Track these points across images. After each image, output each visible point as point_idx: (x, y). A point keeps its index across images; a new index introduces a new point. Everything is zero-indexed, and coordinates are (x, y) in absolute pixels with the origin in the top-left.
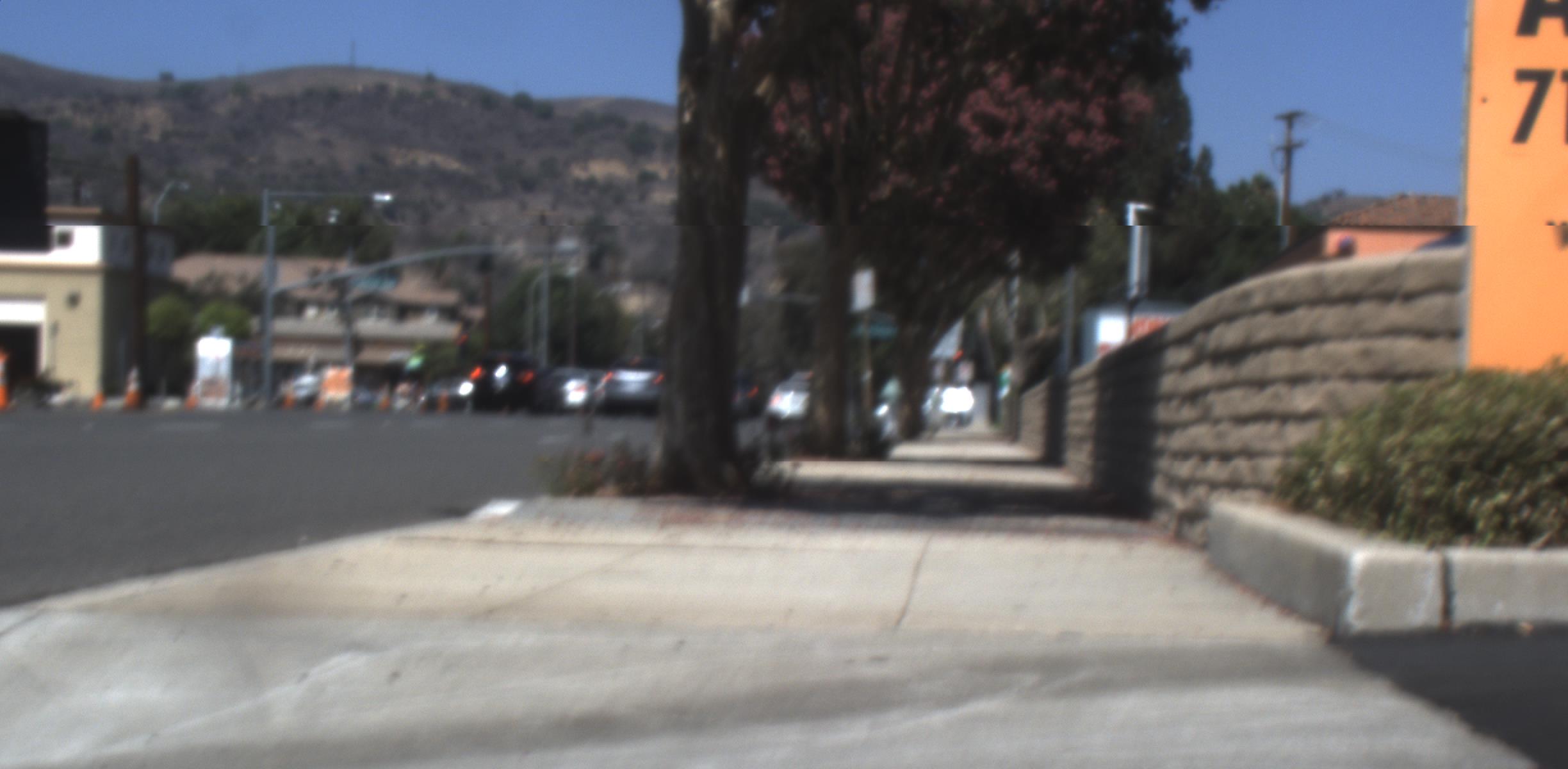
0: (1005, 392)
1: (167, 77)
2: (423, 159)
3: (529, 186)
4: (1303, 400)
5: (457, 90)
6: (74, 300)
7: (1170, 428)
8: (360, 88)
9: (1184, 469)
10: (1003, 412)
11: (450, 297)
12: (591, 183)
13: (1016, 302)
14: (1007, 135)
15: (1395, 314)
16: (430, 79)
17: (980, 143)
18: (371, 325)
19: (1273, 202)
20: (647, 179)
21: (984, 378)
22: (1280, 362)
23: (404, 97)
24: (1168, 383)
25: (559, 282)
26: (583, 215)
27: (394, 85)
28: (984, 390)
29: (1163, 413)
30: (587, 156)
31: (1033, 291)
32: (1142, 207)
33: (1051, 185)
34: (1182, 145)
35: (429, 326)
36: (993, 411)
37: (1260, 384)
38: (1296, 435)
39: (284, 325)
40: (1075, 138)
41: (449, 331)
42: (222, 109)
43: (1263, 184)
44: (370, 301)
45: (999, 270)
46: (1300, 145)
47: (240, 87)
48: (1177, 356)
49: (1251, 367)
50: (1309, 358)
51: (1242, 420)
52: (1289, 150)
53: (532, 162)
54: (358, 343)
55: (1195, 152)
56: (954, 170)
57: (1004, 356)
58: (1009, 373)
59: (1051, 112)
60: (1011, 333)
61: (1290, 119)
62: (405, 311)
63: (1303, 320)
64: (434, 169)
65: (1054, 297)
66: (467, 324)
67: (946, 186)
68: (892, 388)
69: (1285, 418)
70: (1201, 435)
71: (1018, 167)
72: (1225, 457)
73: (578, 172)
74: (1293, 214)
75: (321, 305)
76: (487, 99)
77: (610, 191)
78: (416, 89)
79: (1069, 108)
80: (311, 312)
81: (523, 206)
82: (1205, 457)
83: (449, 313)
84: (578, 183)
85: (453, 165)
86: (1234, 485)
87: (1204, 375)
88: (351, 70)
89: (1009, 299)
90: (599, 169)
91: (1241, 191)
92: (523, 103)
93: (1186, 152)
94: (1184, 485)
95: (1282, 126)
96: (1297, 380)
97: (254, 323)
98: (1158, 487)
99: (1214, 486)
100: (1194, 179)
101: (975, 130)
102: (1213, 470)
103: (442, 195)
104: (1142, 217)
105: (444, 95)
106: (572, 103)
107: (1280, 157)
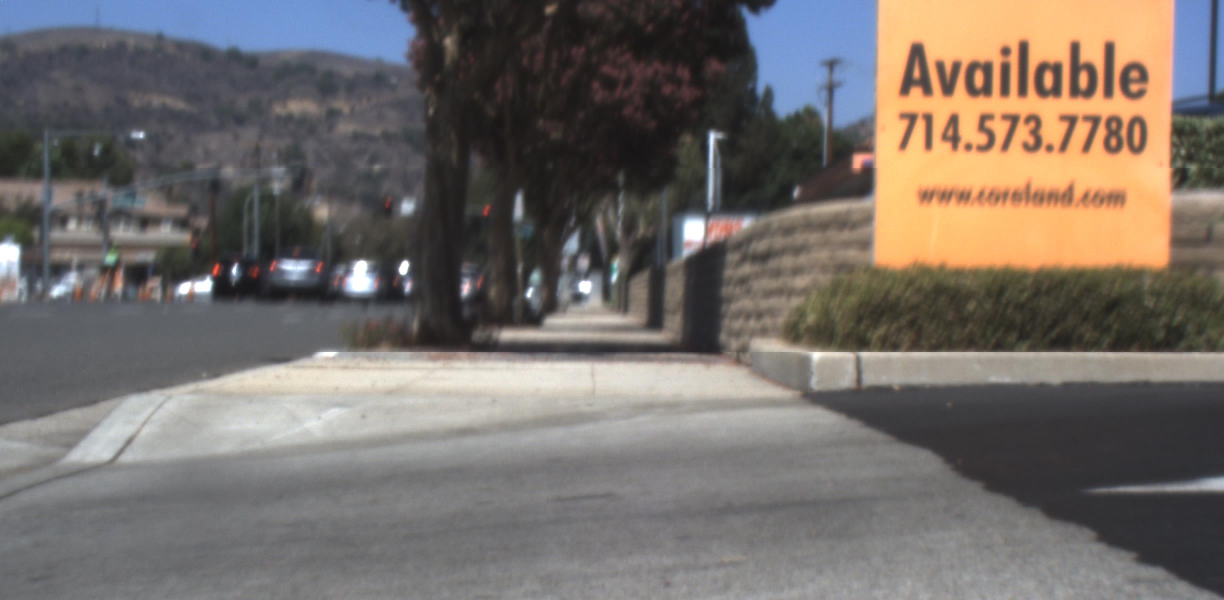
0: (614, 278)
2: (156, 101)
3: (240, 121)
4: (800, 282)
5: (182, 46)
7: (730, 300)
8: (104, 45)
9: (737, 324)
10: (614, 295)
11: (181, 211)
12: (289, 118)
13: (621, 209)
14: (619, 89)
15: (846, 235)
16: (160, 37)
17: (600, 96)
18: (122, 233)
19: (819, 126)
20: (333, 115)
21: (600, 266)
22: (787, 261)
23: (140, 52)
24: (728, 273)
25: (267, 198)
26: (285, 143)
27: (131, 43)
28: (598, 278)
29: (726, 291)
30: (285, 97)
31: (635, 202)
32: (720, 136)
33: (652, 125)
34: (750, 86)
35: (166, 234)
36: (606, 291)
37: (777, 273)
38: (796, 302)
39: (56, 234)
41: (184, 237)
43: (811, 114)
44: (121, 215)
45: (610, 187)
46: (839, 84)
47: (9, 45)
48: (732, 257)
49: (773, 264)
50: (803, 259)
51: (768, 294)
52: (831, 89)
53: (242, 102)
55: (760, 90)
57: (614, 249)
58: (618, 264)
60: (619, 233)
61: (831, 65)
62: (145, 222)
63: (799, 238)
64: (165, 109)
65: (650, 205)
66: (196, 233)
68: (536, 277)
69: (790, 292)
70: (746, 303)
71: (627, 111)
72: (759, 315)
73: (279, 110)
74: (834, 137)
75: (81, 219)
76: (205, 53)
77: (306, 125)
78: (149, 45)
79: (663, 68)
80: (72, 225)
81: (237, 138)
82: (748, 316)
83: (182, 223)
84: (279, 118)
85: (179, 105)
86: (764, 332)
87: (747, 269)
88: (97, 31)
89: (616, 208)
90: (295, 107)
91: (797, 119)
92: (234, 56)
93: (753, 91)
94: (738, 334)
95: (825, 71)
96: (797, 271)
97: (36, 234)
98: (723, 337)
99: (753, 334)
100: (759, 111)
102: (752, 323)
103: (171, 129)
104: (720, 144)
105: (171, 50)
106: (274, 55)
107: (824, 94)
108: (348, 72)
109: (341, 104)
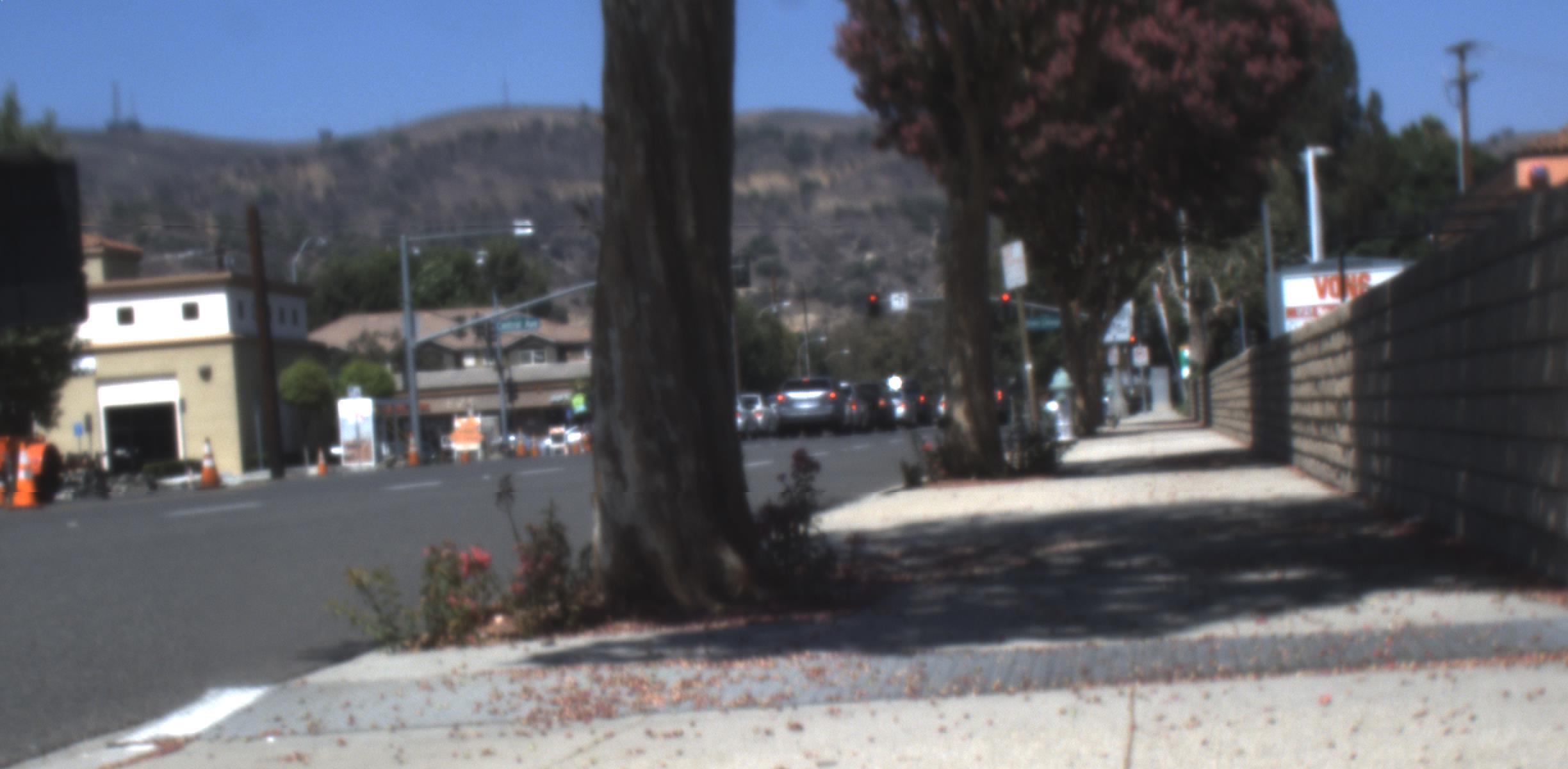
0: (1186, 372)
1: (326, 136)
6: (206, 374)
8: (516, 127)
10: (1186, 394)
12: (754, 198)
13: (1188, 276)
14: (1178, 66)
17: (1145, 77)
18: (528, 369)
19: (1450, 143)
20: (809, 188)
21: (1164, 358)
23: (561, 131)
27: (549, 121)
28: (1163, 373)
30: (748, 171)
31: (1205, 260)
32: (1322, 151)
34: (1349, 92)
36: (1176, 394)
40: (1254, 68)
42: (382, 162)
44: (527, 346)
45: (1170, 237)
46: (1475, 77)
47: (399, 138)
52: (1463, 84)
54: (513, 389)
55: (1364, 97)
56: (1117, 112)
57: (1181, 333)
58: (1187, 353)
59: (1223, 36)
60: (1187, 310)
61: (1462, 51)
62: (564, 351)
65: (1226, 265)
67: (1110, 132)
68: (1061, 379)
71: (1191, 100)
73: (740, 188)
74: (1473, 151)
75: (476, 353)
78: (572, 122)
79: (1244, 30)
80: (469, 362)
84: (742, 199)
88: (506, 110)
90: (760, 183)
91: (1412, 134)
93: (1354, 101)
95: (1454, 60)
97: (398, 381)
100: (1365, 126)
101: (1138, 63)
104: (1320, 162)
107: (1455, 92)
108: (823, 133)
109: (818, 175)
